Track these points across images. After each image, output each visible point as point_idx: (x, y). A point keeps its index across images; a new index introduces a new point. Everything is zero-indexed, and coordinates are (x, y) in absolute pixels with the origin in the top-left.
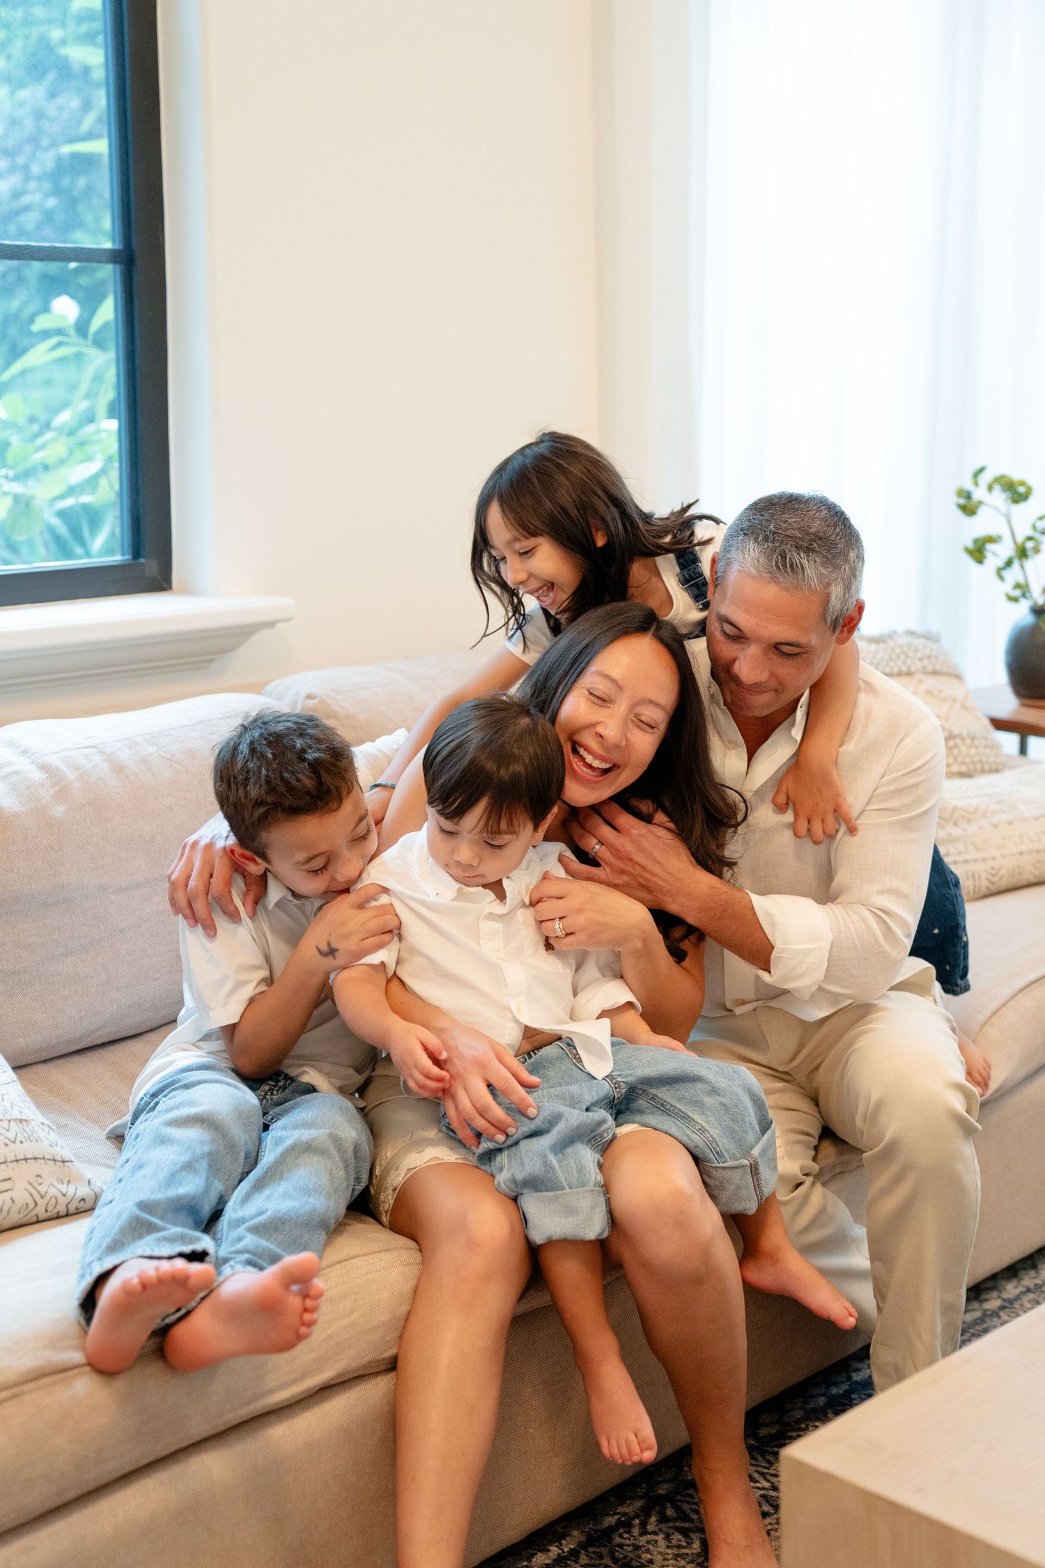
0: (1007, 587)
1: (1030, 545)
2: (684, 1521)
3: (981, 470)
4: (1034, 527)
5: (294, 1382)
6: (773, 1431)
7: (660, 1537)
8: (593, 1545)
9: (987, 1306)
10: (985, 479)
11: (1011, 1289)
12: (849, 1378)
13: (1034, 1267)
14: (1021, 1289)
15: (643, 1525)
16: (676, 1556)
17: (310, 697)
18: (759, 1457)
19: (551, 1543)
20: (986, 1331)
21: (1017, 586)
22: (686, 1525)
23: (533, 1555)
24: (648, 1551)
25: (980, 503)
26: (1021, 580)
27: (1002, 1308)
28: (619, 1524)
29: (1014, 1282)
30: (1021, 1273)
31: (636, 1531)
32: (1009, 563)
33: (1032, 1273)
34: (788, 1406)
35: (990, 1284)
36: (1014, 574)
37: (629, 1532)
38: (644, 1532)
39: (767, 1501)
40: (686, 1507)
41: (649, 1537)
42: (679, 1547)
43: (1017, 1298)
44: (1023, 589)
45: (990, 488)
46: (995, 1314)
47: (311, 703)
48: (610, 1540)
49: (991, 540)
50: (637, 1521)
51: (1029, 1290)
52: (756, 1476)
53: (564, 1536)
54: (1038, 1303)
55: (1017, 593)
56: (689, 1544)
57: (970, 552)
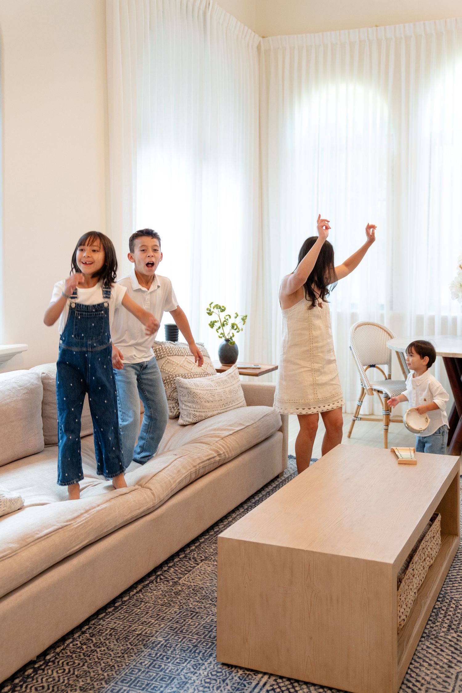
0: (219, 334)
1: (225, 323)
2: (166, 579)
3: (212, 303)
4: (225, 318)
5: (79, 544)
6: (183, 556)
7: (161, 583)
8: (145, 588)
9: (229, 520)
10: (213, 305)
11: (234, 515)
12: (199, 541)
13: (238, 510)
14: (236, 515)
15: (156, 581)
16: (167, 586)
17: (43, 373)
18: (181, 562)
19: (134, 589)
20: (230, 526)
21: (222, 334)
22: (167, 579)
23: (130, 593)
24: (159, 586)
25: (213, 312)
26: (223, 332)
27: (233, 520)
28: (150, 582)
29: (234, 513)
30: (235, 511)
31: (155, 583)
32: (219, 328)
33: (238, 511)
34: (186, 550)
35: (229, 515)
36: (221, 331)
37: (153, 583)
38: (157, 583)
39: (186, 571)
40: (166, 576)
41: (159, 584)
42: (167, 584)
43: (236, 517)
44: (223, 334)
45: (214, 308)
46: (231, 521)
47: (44, 375)
48: (149, 586)
49: (216, 322)
50: (154, 581)
51: (238, 515)
52: (182, 566)
53: (137, 587)
54: (241, 517)
55: (222, 336)
56: (169, 583)
57: (210, 325)
